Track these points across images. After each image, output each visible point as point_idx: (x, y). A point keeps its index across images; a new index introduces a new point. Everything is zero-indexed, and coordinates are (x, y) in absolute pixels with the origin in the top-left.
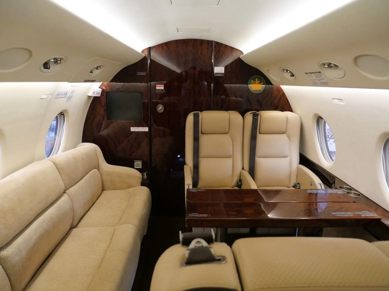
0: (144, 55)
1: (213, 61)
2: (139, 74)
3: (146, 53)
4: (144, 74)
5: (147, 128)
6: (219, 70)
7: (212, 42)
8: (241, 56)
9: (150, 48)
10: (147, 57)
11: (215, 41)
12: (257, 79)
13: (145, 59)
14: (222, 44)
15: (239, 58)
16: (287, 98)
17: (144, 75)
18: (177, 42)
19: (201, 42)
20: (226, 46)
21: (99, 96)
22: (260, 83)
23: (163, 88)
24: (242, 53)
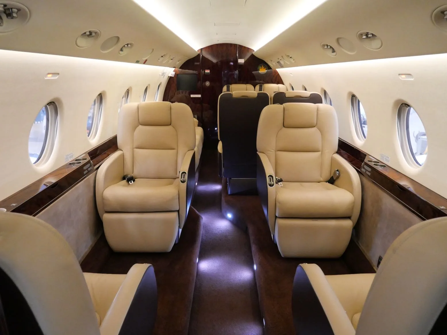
0: (199, 53)
1: (237, 55)
2: (196, 63)
3: (200, 52)
4: (198, 63)
5: (200, 95)
6: (241, 61)
7: (237, 45)
8: (253, 53)
9: (202, 49)
10: (200, 54)
11: (238, 45)
12: (263, 66)
13: (199, 55)
14: (242, 46)
15: (252, 54)
16: (280, 77)
17: (198, 65)
18: (217, 45)
19: (231, 45)
20: (245, 47)
21: (173, 76)
22: (265, 68)
23: (209, 72)
24: (254, 51)
